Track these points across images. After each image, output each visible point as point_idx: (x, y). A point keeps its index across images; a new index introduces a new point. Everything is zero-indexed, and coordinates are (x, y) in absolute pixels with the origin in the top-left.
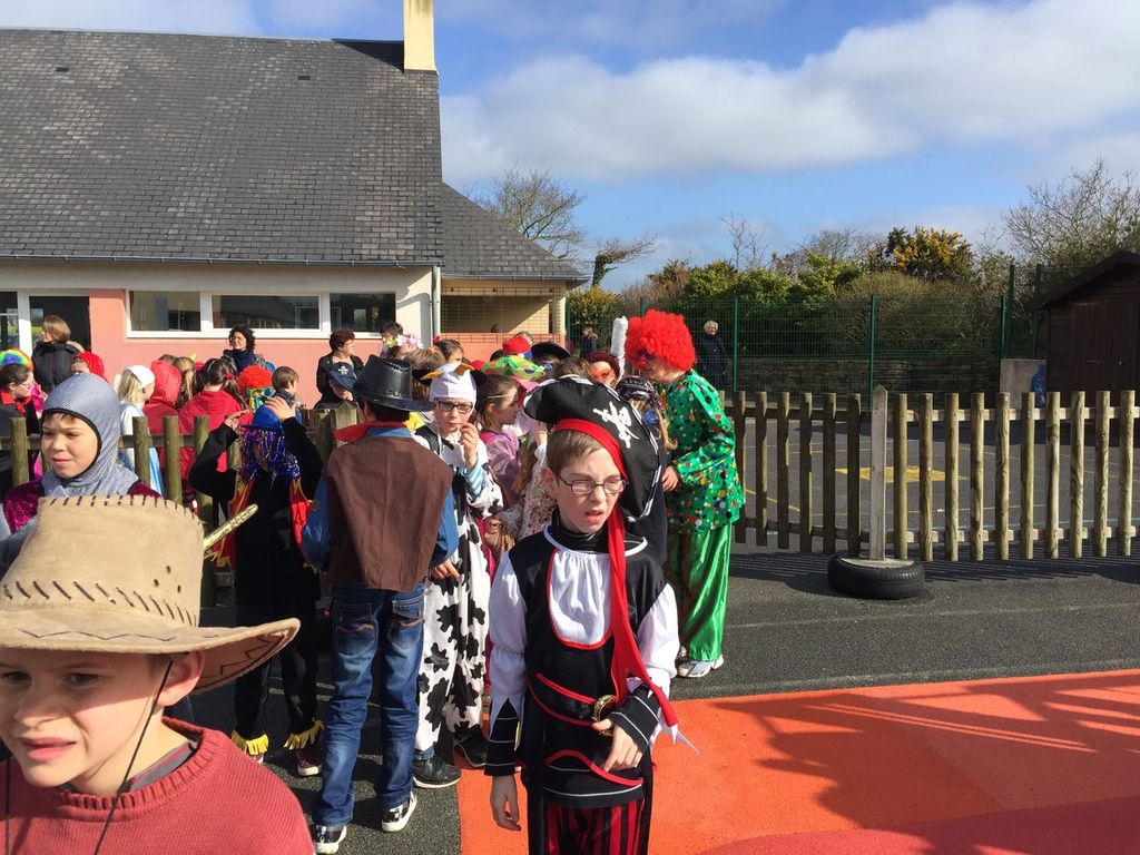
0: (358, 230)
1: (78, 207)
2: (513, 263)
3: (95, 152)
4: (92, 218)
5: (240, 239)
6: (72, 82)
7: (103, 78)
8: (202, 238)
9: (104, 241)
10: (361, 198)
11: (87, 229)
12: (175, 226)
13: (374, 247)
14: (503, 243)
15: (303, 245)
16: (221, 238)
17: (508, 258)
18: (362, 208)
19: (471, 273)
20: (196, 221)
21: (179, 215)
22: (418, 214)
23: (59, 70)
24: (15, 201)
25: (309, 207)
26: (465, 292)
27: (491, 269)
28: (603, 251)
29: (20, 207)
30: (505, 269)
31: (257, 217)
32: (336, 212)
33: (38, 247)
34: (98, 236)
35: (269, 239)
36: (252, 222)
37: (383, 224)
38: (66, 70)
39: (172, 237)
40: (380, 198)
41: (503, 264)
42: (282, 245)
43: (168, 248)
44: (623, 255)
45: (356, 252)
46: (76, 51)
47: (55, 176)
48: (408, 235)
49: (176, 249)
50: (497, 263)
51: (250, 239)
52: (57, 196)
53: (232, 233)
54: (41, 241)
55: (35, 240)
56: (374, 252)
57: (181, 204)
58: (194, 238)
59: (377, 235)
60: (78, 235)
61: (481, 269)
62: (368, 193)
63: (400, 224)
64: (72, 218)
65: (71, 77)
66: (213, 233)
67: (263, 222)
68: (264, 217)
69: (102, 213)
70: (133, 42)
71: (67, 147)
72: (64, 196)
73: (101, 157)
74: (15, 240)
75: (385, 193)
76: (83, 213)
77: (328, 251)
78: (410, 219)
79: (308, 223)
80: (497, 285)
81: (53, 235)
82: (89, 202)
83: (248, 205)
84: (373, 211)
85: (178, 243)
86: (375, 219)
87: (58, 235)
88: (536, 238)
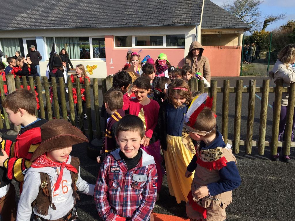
0: (175, 15)
1: (103, 13)
2: (225, 23)
4: (106, 16)
5: (142, 20)
8: (132, 20)
9: (108, 22)
10: (177, 5)
11: (104, 19)
12: (126, 17)
13: (179, 20)
14: (223, 17)
15: (158, 21)
16: (137, 20)
17: (224, 21)
18: (177, 8)
19: (211, 27)
20: (131, 15)
21: (127, 14)
22: (194, 9)
24: (89, 13)
25: (162, 9)
26: (209, 33)
27: (218, 25)
28: (267, 18)
29: (90, 14)
30: (222, 25)
31: (147, 13)
32: (169, 10)
33: (92, 24)
34: (106, 21)
35: (149, 19)
36: (146, 15)
37: (183, 13)
39: (124, 20)
40: (183, 5)
41: (222, 23)
42: (153, 21)
43: (123, 24)
44: (274, 19)
45: (173, 22)
47: (99, 5)
48: (190, 16)
49: (125, 24)
50: (220, 23)
51: (144, 20)
52: (98, 11)
53: (140, 18)
54: (93, 23)
55: (92, 23)
56: (178, 22)
57: (128, 11)
58: (130, 20)
59: (180, 16)
60: (102, 21)
61: (214, 25)
62: (180, 3)
63: (188, 12)
64: (101, 16)
66: (135, 18)
67: (149, 15)
68: (149, 13)
69: (109, 15)
72: (100, 10)
74: (87, 23)
75: (185, 3)
76: (104, 15)
77: (165, 22)
78: (191, 11)
79: (161, 14)
80: (220, 30)
81: (96, 21)
82: (106, 12)
83: (145, 10)
84: (181, 9)
85: (126, 22)
86: (181, 11)
87: (97, 21)
88: (245, 15)
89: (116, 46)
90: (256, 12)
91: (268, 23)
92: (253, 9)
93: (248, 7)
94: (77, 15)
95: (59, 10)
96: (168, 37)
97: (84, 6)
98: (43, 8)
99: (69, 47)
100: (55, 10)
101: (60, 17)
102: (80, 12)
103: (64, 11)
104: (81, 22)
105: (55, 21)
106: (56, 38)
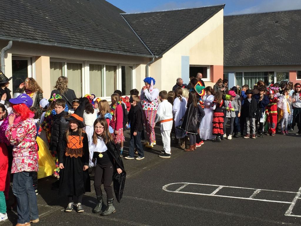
1: (287, 54)
3: (287, 41)
4: (290, 56)
6: (279, 25)
7: (286, 23)
9: (293, 61)
24: (274, 53)
33: (280, 63)
38: (277, 22)
46: (279, 17)
47: (280, 47)
55: (280, 61)
60: (288, 60)
64: (286, 56)
65: (279, 23)
69: (292, 55)
70: (291, 13)
72: (283, 52)
73: (289, 42)
74: (276, 62)
81: (283, 60)
82: (289, 53)
89: (297, 79)
94: (264, 55)
95: (245, 51)
97: (267, 48)
98: (230, 50)
99: (255, 79)
100: (242, 51)
101: (249, 57)
102: (265, 53)
103: (251, 52)
104: (270, 61)
105: (247, 60)
106: (245, 73)
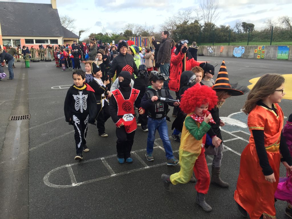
0: (53, 32)
1: (17, 29)
7: (11, 10)
10: (52, 28)
13: (55, 34)
14: (69, 33)
23: (4, 8)
25: (46, 29)
26: (65, 39)
28: (80, 30)
34: (21, 33)
36: (39, 31)
42: (44, 34)
44: (84, 31)
45: (53, 35)
46: (5, 5)
48: (59, 32)
50: (69, 36)
57: (30, 28)
58: (33, 33)
65: (6, 9)
66: (35, 32)
67: (41, 31)
70: (12, 4)
71: (11, 20)
73: (16, 22)
78: (59, 30)
88: (67, 27)
89: (26, 43)
90: (73, 26)
91: (81, 33)
92: (71, 24)
93: (68, 22)
96: (50, 40)
